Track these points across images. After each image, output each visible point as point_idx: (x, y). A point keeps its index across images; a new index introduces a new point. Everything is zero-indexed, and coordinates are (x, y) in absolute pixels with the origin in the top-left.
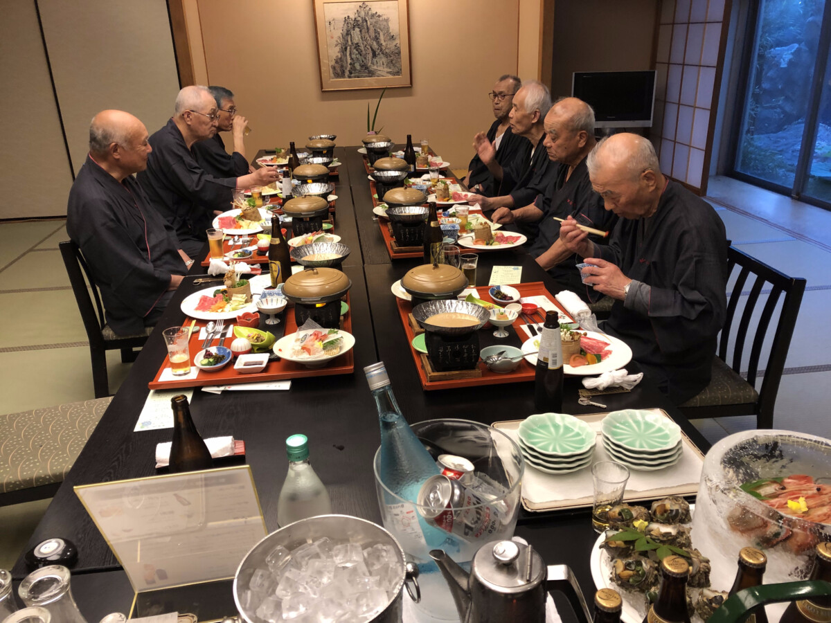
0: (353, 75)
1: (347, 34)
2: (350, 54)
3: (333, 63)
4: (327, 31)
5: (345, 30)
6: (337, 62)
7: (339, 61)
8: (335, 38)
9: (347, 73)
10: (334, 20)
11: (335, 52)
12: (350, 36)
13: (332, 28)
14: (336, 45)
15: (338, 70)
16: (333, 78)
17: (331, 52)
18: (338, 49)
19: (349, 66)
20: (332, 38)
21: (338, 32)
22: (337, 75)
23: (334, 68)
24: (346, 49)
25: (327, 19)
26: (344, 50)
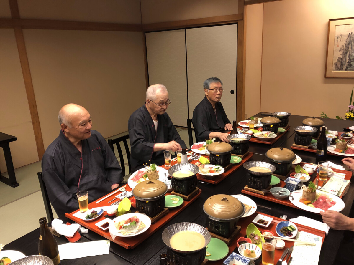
0: (349, 69)
1: (349, 44)
2: (349, 56)
3: (336, 61)
4: (335, 42)
5: (348, 42)
6: (338, 61)
7: (341, 61)
8: (340, 46)
9: (345, 67)
10: (341, 35)
11: (338, 54)
12: (351, 45)
13: (339, 40)
14: (340, 51)
15: (339, 66)
16: (334, 70)
17: (336, 54)
18: (341, 53)
19: (347, 63)
20: (338, 46)
21: (342, 43)
22: (337, 68)
23: (336, 64)
24: (346, 53)
25: (336, 35)
26: (345, 53)
